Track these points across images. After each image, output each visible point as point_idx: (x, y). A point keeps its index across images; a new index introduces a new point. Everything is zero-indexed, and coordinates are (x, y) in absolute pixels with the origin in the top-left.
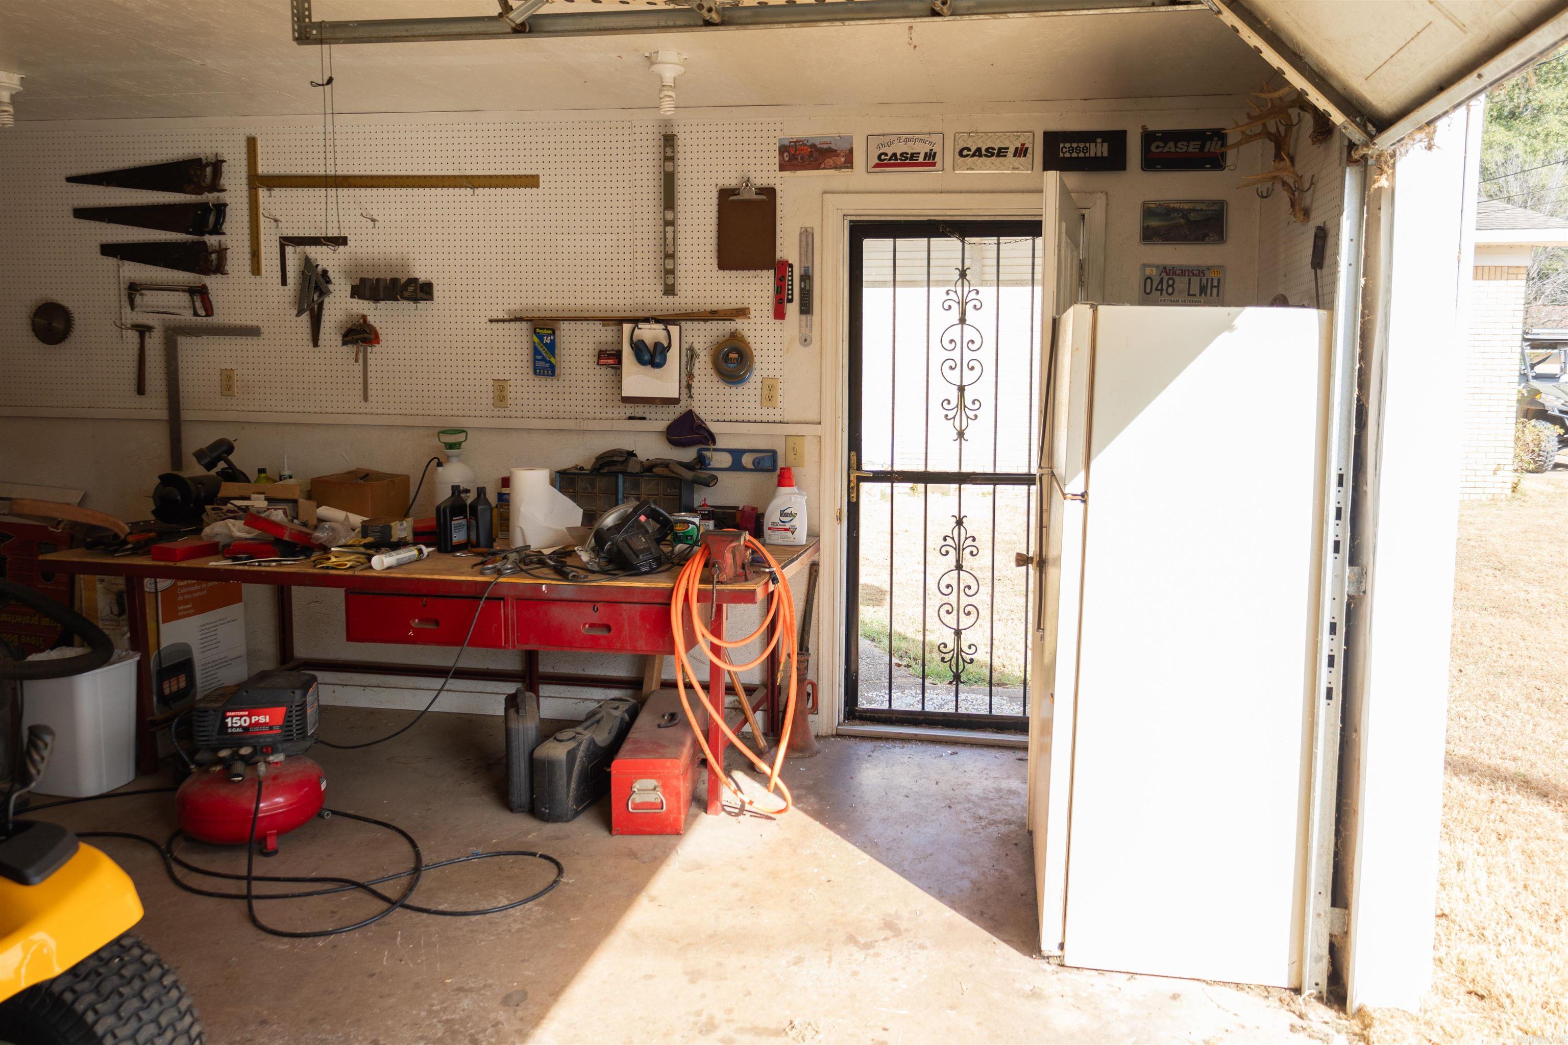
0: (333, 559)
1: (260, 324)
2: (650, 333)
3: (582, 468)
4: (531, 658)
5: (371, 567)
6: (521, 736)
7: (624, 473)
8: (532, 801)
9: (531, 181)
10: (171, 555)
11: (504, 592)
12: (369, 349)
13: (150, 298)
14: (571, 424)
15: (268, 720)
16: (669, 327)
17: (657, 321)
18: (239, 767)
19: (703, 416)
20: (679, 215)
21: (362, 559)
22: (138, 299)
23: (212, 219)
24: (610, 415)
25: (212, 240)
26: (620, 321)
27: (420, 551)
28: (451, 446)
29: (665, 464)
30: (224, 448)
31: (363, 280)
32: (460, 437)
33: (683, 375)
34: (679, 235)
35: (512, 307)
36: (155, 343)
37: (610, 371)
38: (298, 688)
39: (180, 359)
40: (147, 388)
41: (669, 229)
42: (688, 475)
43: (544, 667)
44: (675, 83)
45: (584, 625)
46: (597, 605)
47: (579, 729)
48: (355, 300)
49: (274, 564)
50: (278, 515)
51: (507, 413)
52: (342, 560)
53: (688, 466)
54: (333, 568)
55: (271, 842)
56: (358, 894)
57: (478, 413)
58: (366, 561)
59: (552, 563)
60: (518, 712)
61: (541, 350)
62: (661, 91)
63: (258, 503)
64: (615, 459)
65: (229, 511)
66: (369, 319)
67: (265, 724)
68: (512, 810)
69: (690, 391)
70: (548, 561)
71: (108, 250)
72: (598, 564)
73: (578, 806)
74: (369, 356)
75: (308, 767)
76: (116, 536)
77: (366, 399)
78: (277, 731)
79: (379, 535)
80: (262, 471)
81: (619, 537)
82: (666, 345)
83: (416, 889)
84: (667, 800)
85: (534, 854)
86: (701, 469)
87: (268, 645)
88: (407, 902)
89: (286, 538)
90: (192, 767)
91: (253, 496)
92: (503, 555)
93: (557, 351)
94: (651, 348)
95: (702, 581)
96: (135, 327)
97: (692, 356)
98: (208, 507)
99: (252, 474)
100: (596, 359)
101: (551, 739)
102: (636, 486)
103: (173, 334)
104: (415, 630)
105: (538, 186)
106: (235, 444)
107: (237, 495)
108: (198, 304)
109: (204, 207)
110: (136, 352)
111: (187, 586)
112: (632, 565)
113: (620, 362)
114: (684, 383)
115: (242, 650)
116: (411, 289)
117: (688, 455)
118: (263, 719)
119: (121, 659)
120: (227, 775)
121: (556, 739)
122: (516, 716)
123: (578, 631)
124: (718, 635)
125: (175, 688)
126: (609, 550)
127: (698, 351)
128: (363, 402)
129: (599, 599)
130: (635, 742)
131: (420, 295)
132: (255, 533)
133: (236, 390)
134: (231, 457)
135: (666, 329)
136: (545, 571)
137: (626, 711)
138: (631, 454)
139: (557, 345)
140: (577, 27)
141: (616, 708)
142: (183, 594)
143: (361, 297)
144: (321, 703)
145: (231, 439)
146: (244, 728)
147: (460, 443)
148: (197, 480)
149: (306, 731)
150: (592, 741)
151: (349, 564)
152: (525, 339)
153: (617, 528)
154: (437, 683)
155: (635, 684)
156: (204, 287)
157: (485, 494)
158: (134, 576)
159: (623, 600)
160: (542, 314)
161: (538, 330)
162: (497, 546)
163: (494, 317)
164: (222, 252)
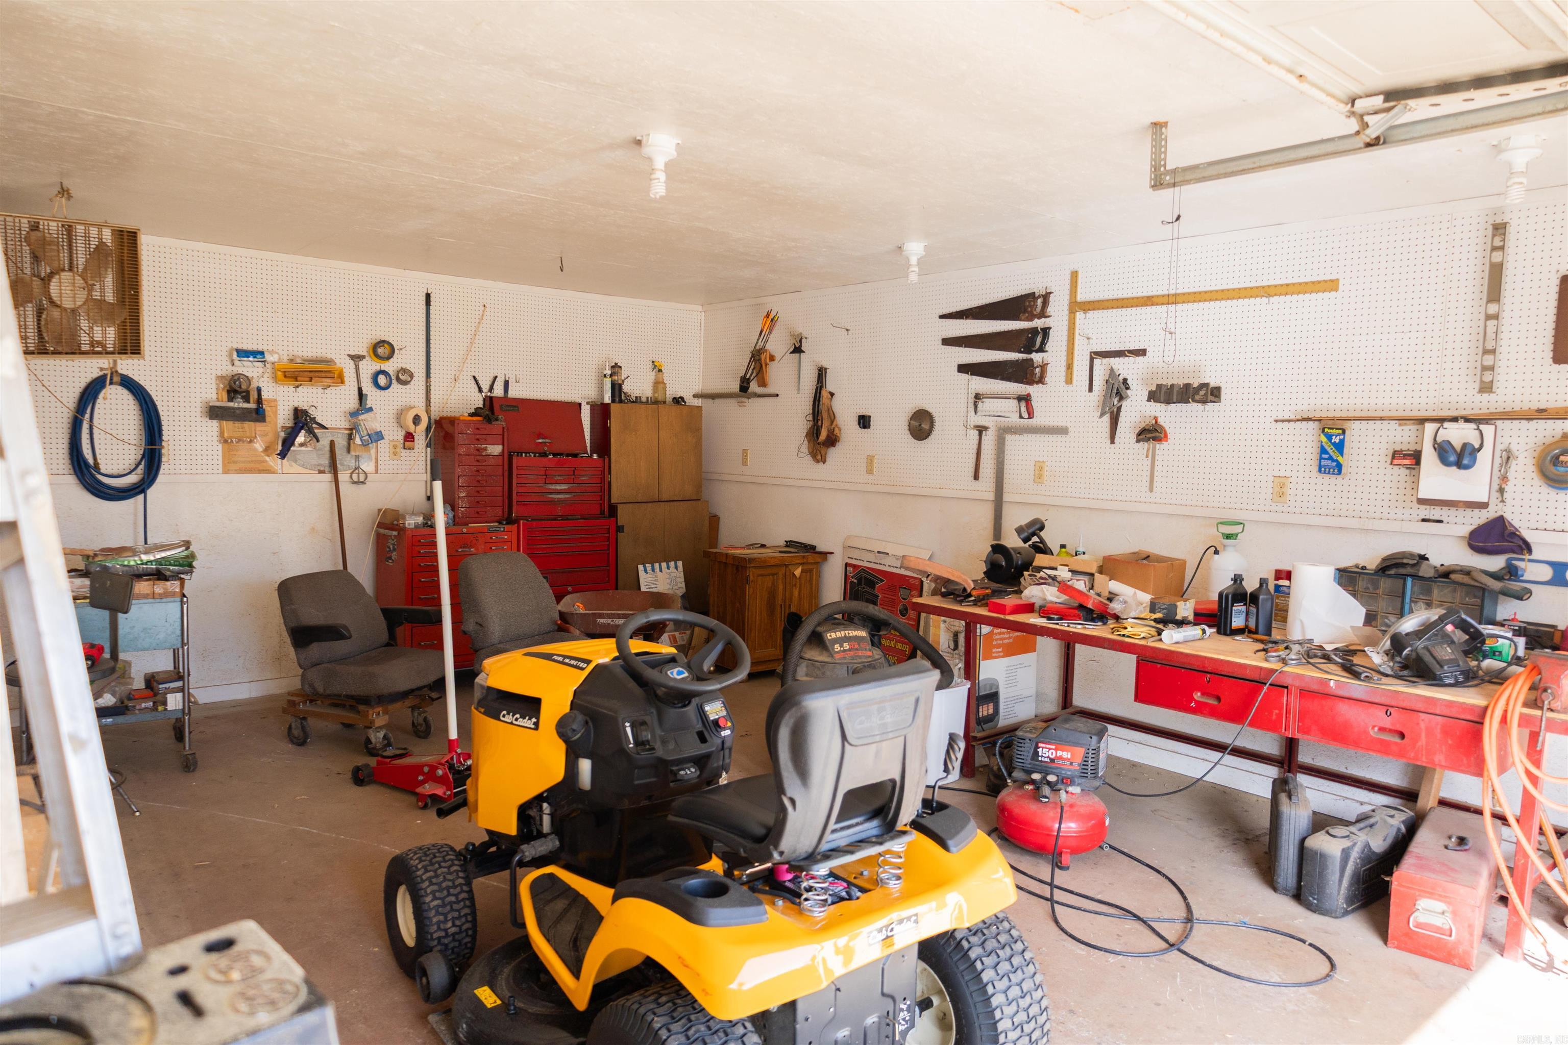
0: (1129, 629)
1: (1068, 425)
2: (1457, 434)
3: (1364, 568)
4: (1291, 745)
5: (1161, 640)
6: (1292, 822)
7: (1415, 577)
8: (1299, 887)
9: (1331, 285)
10: (1001, 609)
11: (1287, 681)
12: (1158, 446)
13: (987, 405)
14: (1354, 523)
15: (1069, 757)
16: (1482, 427)
17: (1467, 420)
18: (1046, 790)
19: (1516, 523)
20: (1505, 308)
21: (1153, 632)
22: (980, 405)
23: (1039, 340)
24: (1400, 516)
25: (1037, 357)
26: (1422, 421)
27: (1204, 631)
28: (1228, 537)
29: (1467, 572)
30: (1037, 527)
31: (1159, 386)
32: (1236, 529)
33: (1495, 478)
34: (1503, 329)
35: (1300, 408)
36: (989, 439)
37: (1404, 471)
38: (1094, 735)
39: (1006, 452)
40: (981, 475)
41: (1491, 323)
42: (1496, 585)
43: (1304, 757)
44: (1527, 168)
45: (1373, 727)
46: (1391, 709)
47: (1353, 829)
48: (1152, 403)
49: (1079, 626)
50: (1080, 584)
51: (1286, 509)
52: (1136, 630)
53: (1494, 576)
54: (1128, 637)
55: (1066, 858)
56: (1138, 925)
57: (1255, 507)
58: (1156, 634)
59: (1339, 660)
60: (1290, 798)
61: (1329, 449)
62: (1509, 179)
63: (1063, 573)
64: (1405, 561)
65: (1041, 578)
66: (1159, 420)
67: (1067, 759)
68: (1275, 889)
69: (1502, 496)
70: (1334, 657)
71: (964, 368)
72: (1392, 668)
73: (1348, 906)
74: (1157, 452)
75: (1095, 802)
76: (965, 590)
77: (1151, 490)
78: (1076, 766)
79: (1165, 611)
80: (1063, 546)
81: (1420, 644)
82: (1477, 446)
83: (1190, 938)
84: (1457, 929)
85: (1304, 942)
86: (1509, 580)
87: (1053, 691)
88: (1182, 948)
89: (1090, 606)
90: (1009, 781)
91: (1059, 567)
92: (1285, 645)
93: (1345, 451)
94: (1458, 447)
95: (1526, 705)
96: (976, 427)
97: (1508, 458)
98: (1026, 573)
99: (1055, 548)
100: (1389, 460)
101: (1323, 832)
102: (1429, 592)
103: (1004, 432)
104: (1197, 702)
105: (1336, 290)
106: (1046, 523)
107: (1047, 566)
108: (1023, 409)
109: (1034, 331)
110: (975, 447)
111: (1000, 634)
112: (1435, 674)
113: (1418, 463)
114: (1495, 487)
115: (1032, 692)
116: (1202, 393)
117: (1496, 563)
118: (1066, 755)
119: (958, 685)
120: (1037, 795)
121: (1328, 832)
122: (1288, 801)
123: (1366, 732)
124: (1537, 764)
125: (985, 713)
126: (1408, 656)
127: (1516, 453)
128: (1148, 492)
129: (1393, 703)
130: (1419, 858)
131: (1210, 398)
132: (1063, 598)
133: (1045, 478)
134: (1042, 534)
135: (1478, 429)
136: (1332, 667)
137: (1403, 822)
138: (1423, 558)
139: (1346, 444)
140: (1439, 130)
141: (1392, 816)
142: (997, 640)
143: (1157, 400)
144: (1109, 753)
145: (1043, 519)
146: (1051, 759)
147: (1237, 535)
148: (1018, 551)
149: (1098, 773)
150: (1367, 845)
151: (1143, 635)
152: (1310, 438)
153: (1418, 634)
154: (1215, 755)
155: (1409, 796)
156: (1029, 395)
157: (1267, 585)
158: (972, 622)
159: (1422, 710)
160: (1331, 415)
161: (1326, 430)
162: (1276, 635)
163: (1280, 418)
164: (1043, 367)
